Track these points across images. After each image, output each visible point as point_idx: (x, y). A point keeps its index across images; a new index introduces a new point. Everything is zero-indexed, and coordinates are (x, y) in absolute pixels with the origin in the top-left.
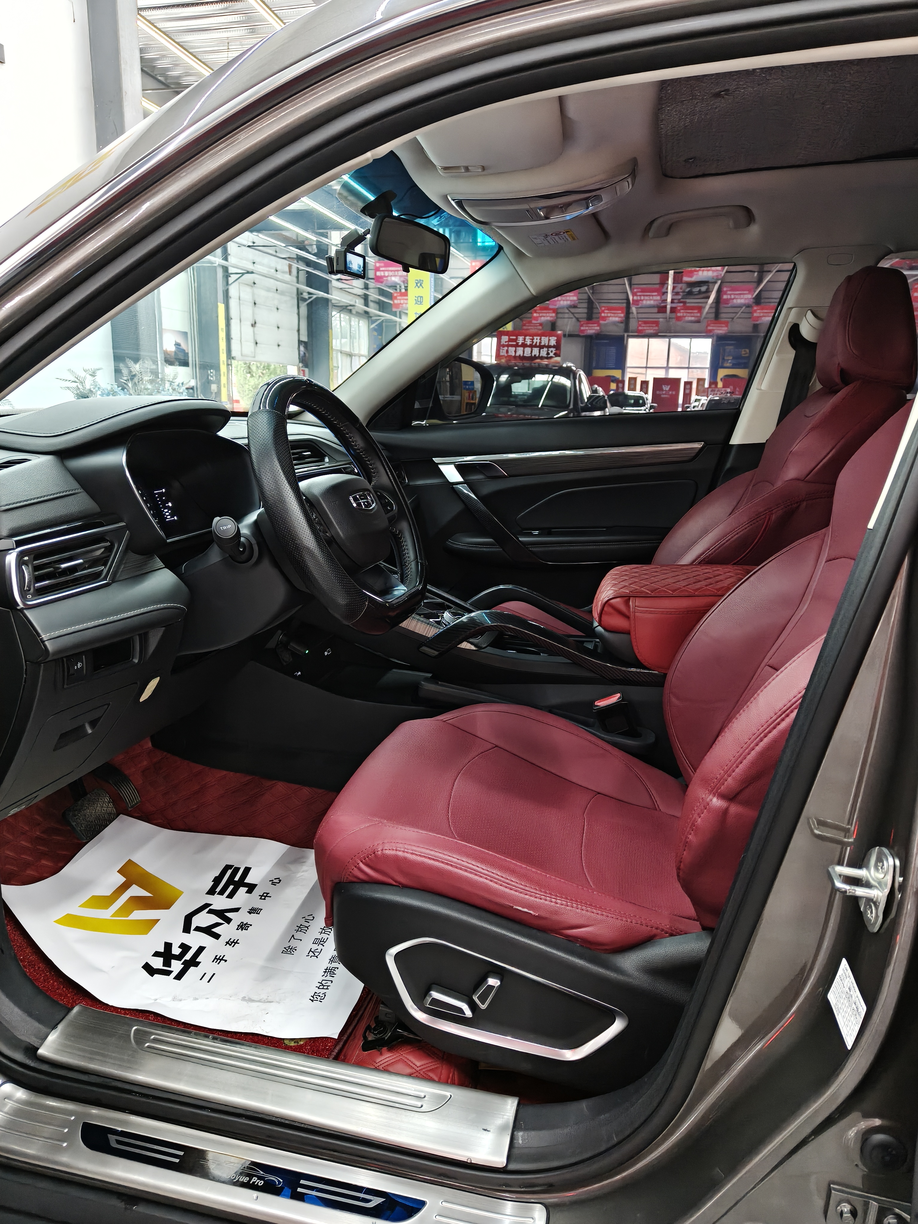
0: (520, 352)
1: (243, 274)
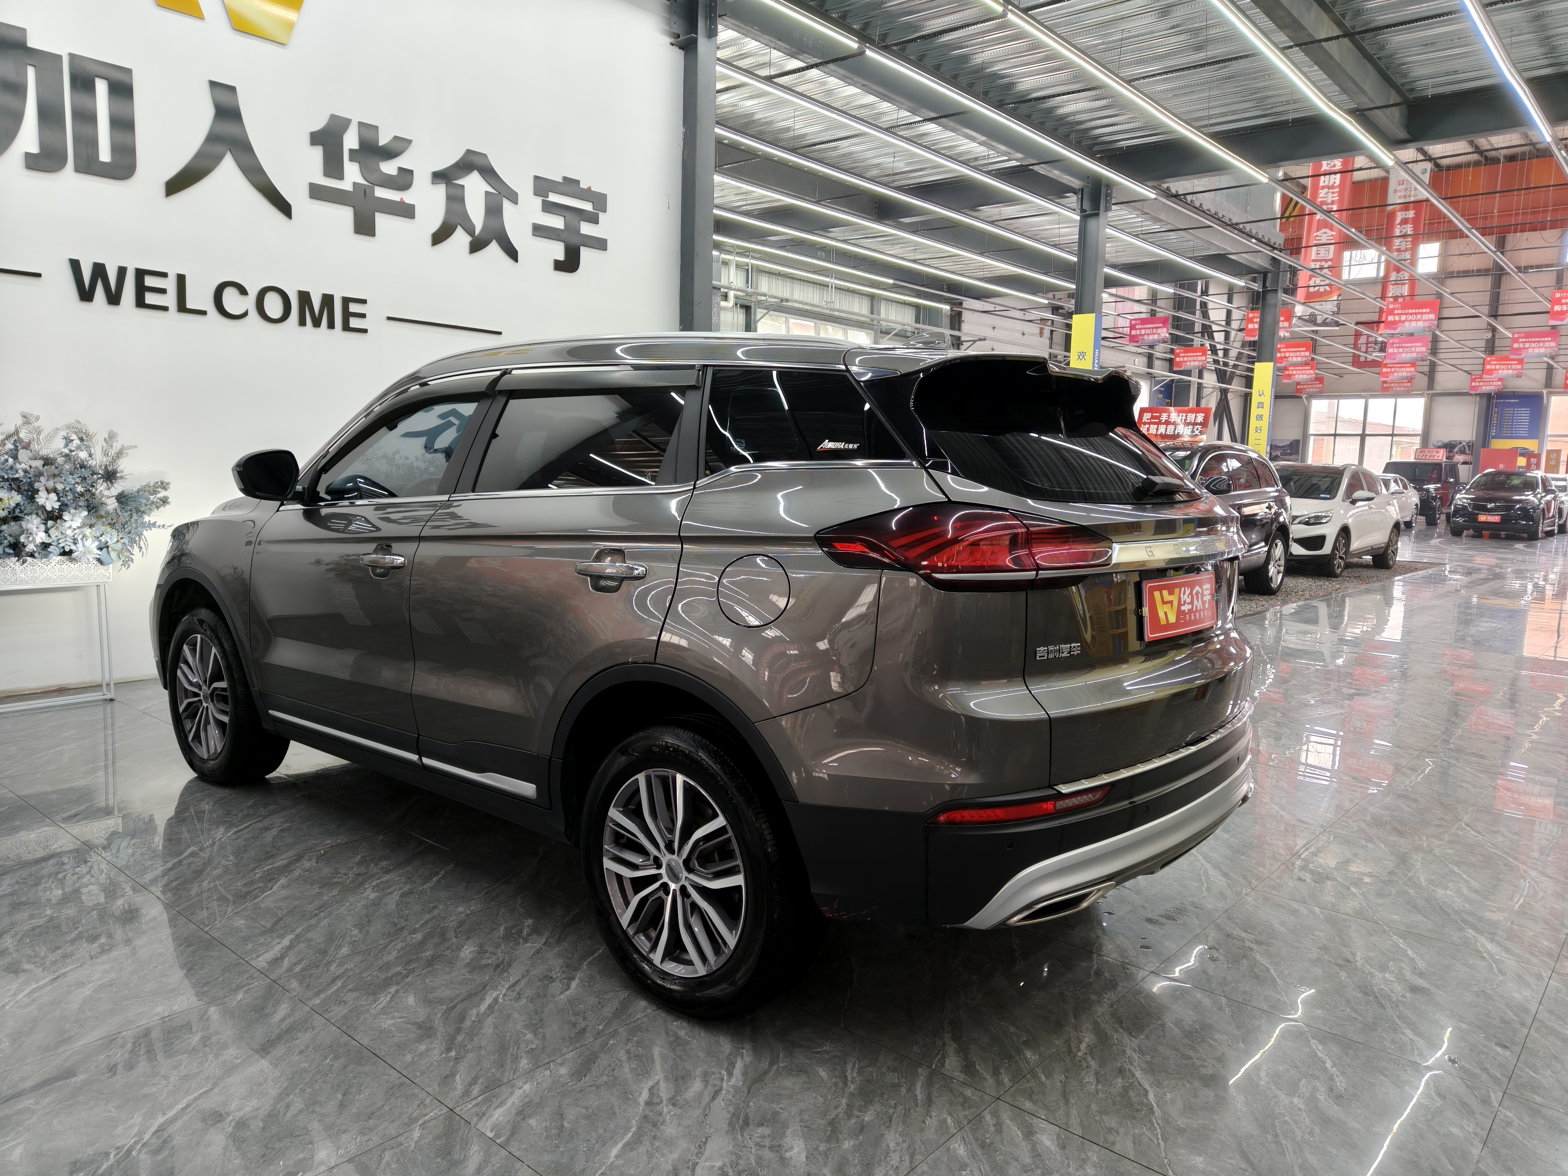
0: (1162, 429)
1: (975, 341)
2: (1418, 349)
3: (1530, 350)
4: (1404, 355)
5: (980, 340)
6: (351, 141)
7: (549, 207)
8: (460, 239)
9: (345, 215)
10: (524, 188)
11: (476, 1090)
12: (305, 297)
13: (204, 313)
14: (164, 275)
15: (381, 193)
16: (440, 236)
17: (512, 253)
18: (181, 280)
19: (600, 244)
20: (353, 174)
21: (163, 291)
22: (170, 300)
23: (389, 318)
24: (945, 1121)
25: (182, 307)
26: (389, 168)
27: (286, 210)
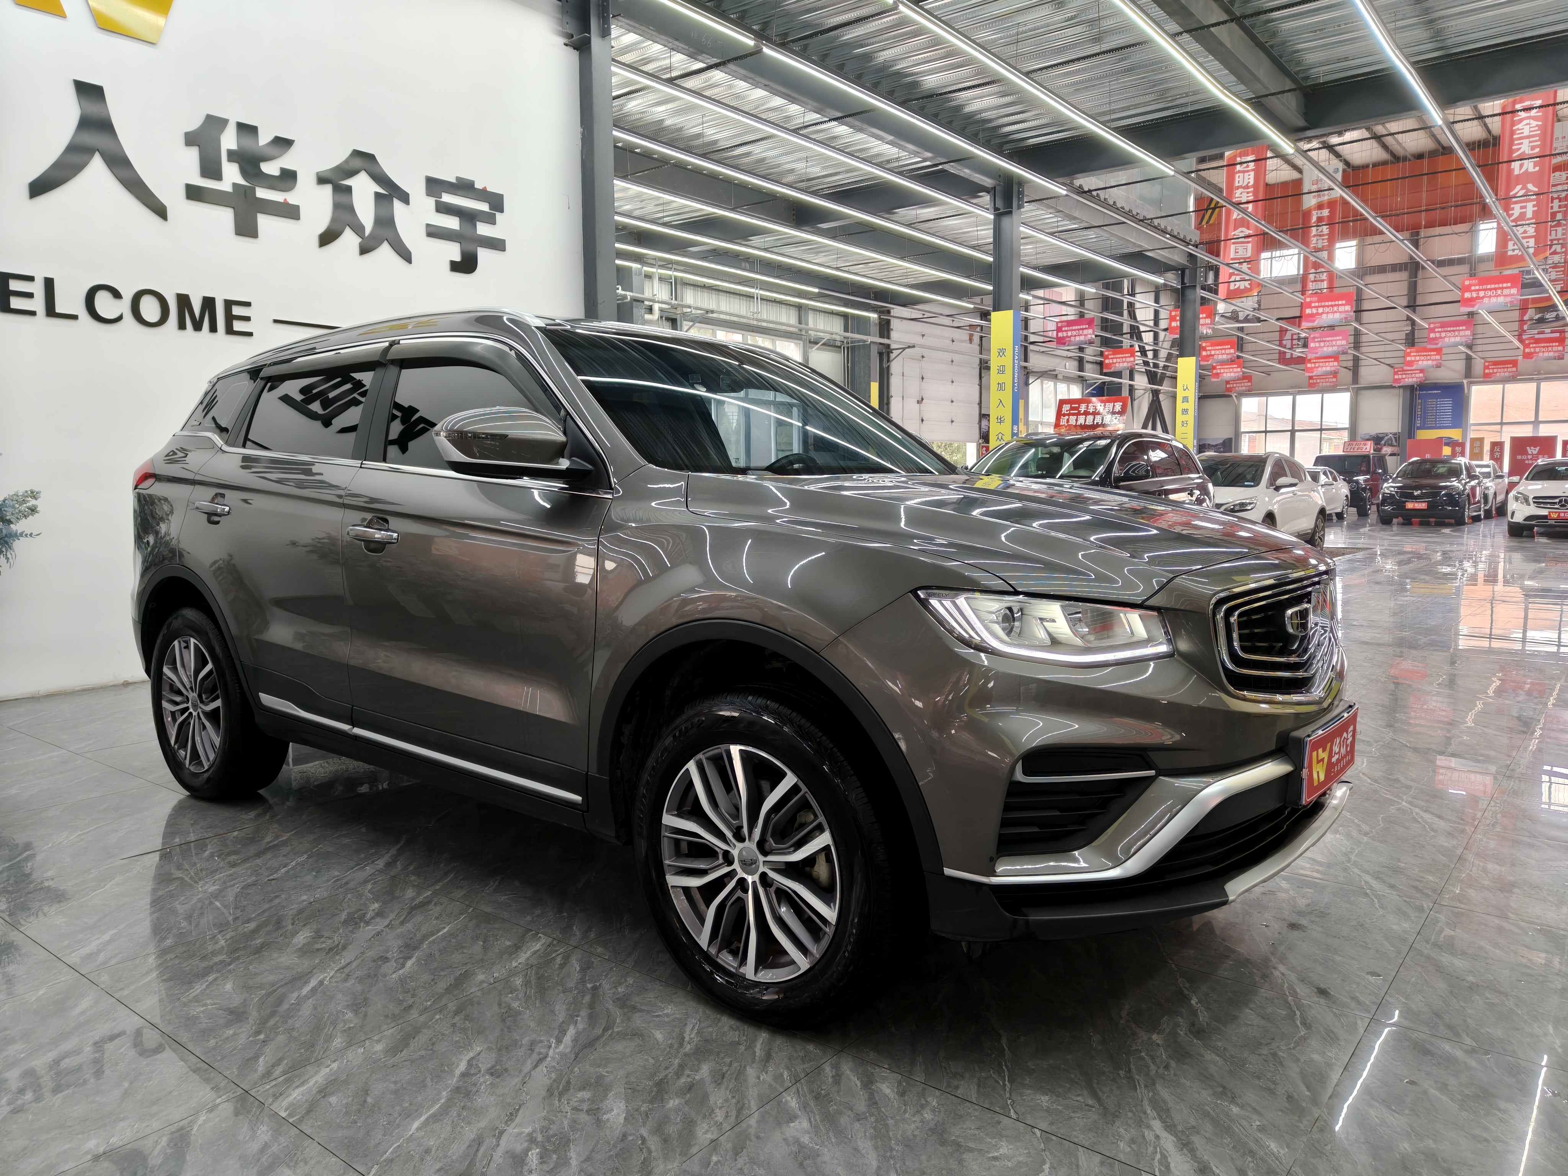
0: (1081, 420)
1: (904, 349)
2: (1339, 343)
3: (1447, 340)
4: (1325, 349)
5: (909, 347)
6: (229, 141)
7: (443, 209)
8: (349, 240)
9: (225, 217)
10: (416, 188)
11: (278, 1071)
12: (183, 301)
13: (74, 317)
14: (31, 279)
15: (262, 193)
16: (327, 238)
17: (406, 256)
18: (49, 283)
19: (497, 245)
20: (232, 175)
21: (30, 295)
22: (38, 304)
23: (276, 321)
24: (782, 1075)
25: (51, 311)
26: (270, 168)
27: (161, 212)
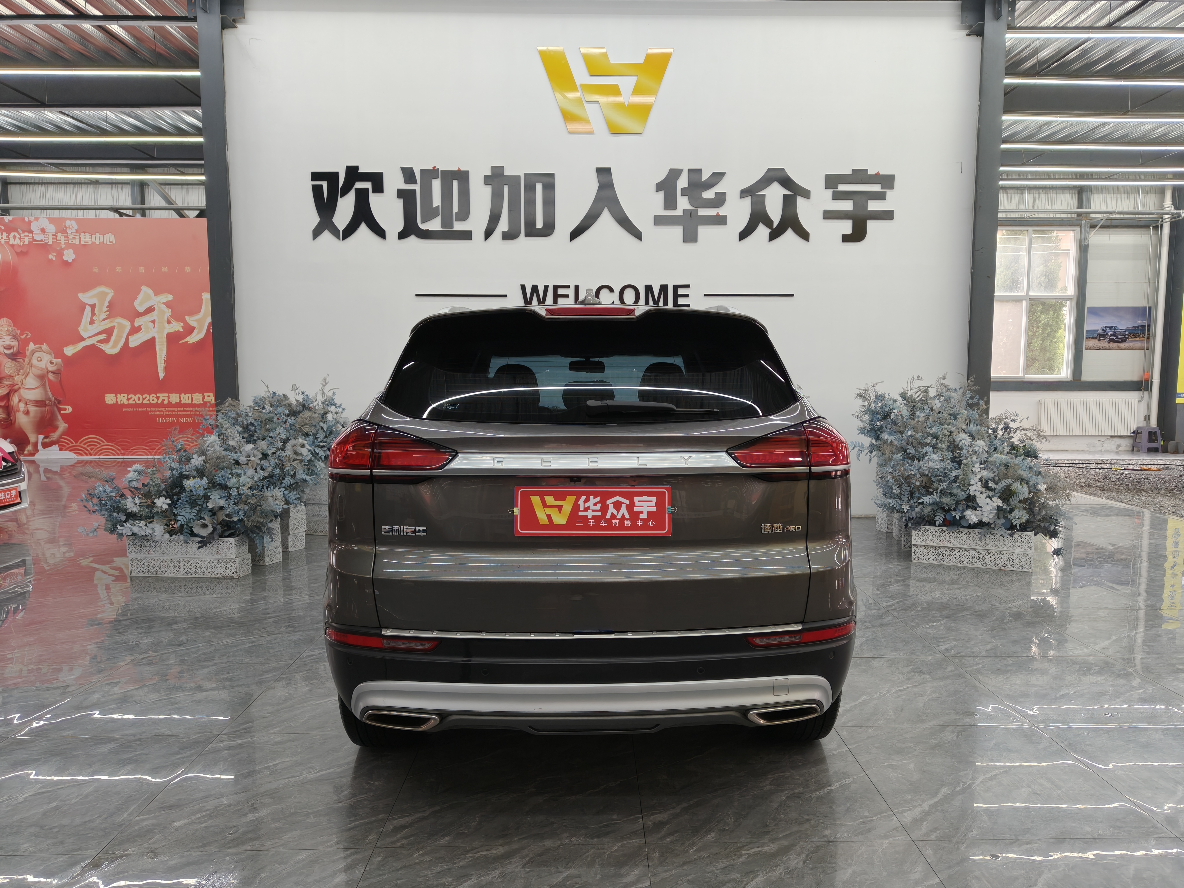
6: (683, 182)
7: (838, 196)
8: (762, 231)
9: (678, 231)
10: (816, 186)
12: (649, 289)
14: (568, 287)
15: (702, 212)
16: (744, 235)
17: (804, 235)
18: (577, 288)
19: (888, 215)
20: (683, 203)
21: (568, 296)
23: (706, 295)
26: (709, 195)
27: (638, 235)
